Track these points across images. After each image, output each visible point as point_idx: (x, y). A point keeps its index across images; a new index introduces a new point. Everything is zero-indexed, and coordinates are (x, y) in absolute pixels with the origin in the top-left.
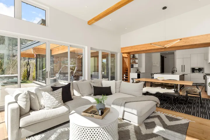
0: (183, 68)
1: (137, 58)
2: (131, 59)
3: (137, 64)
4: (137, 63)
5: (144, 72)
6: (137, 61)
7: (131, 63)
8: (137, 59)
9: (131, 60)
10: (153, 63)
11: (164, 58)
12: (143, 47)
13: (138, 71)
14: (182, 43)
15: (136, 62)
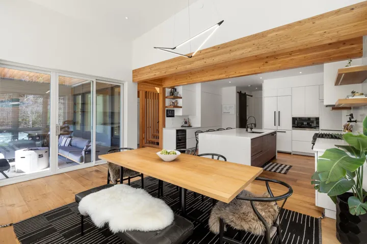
0: (277, 117)
1: (181, 96)
2: (166, 97)
3: (181, 109)
4: (181, 107)
5: (200, 126)
6: (180, 102)
7: (166, 107)
8: (181, 98)
9: (167, 100)
10: (224, 106)
11: (247, 96)
12: (170, 67)
13: (186, 123)
14: (250, 49)
15: (179, 105)
